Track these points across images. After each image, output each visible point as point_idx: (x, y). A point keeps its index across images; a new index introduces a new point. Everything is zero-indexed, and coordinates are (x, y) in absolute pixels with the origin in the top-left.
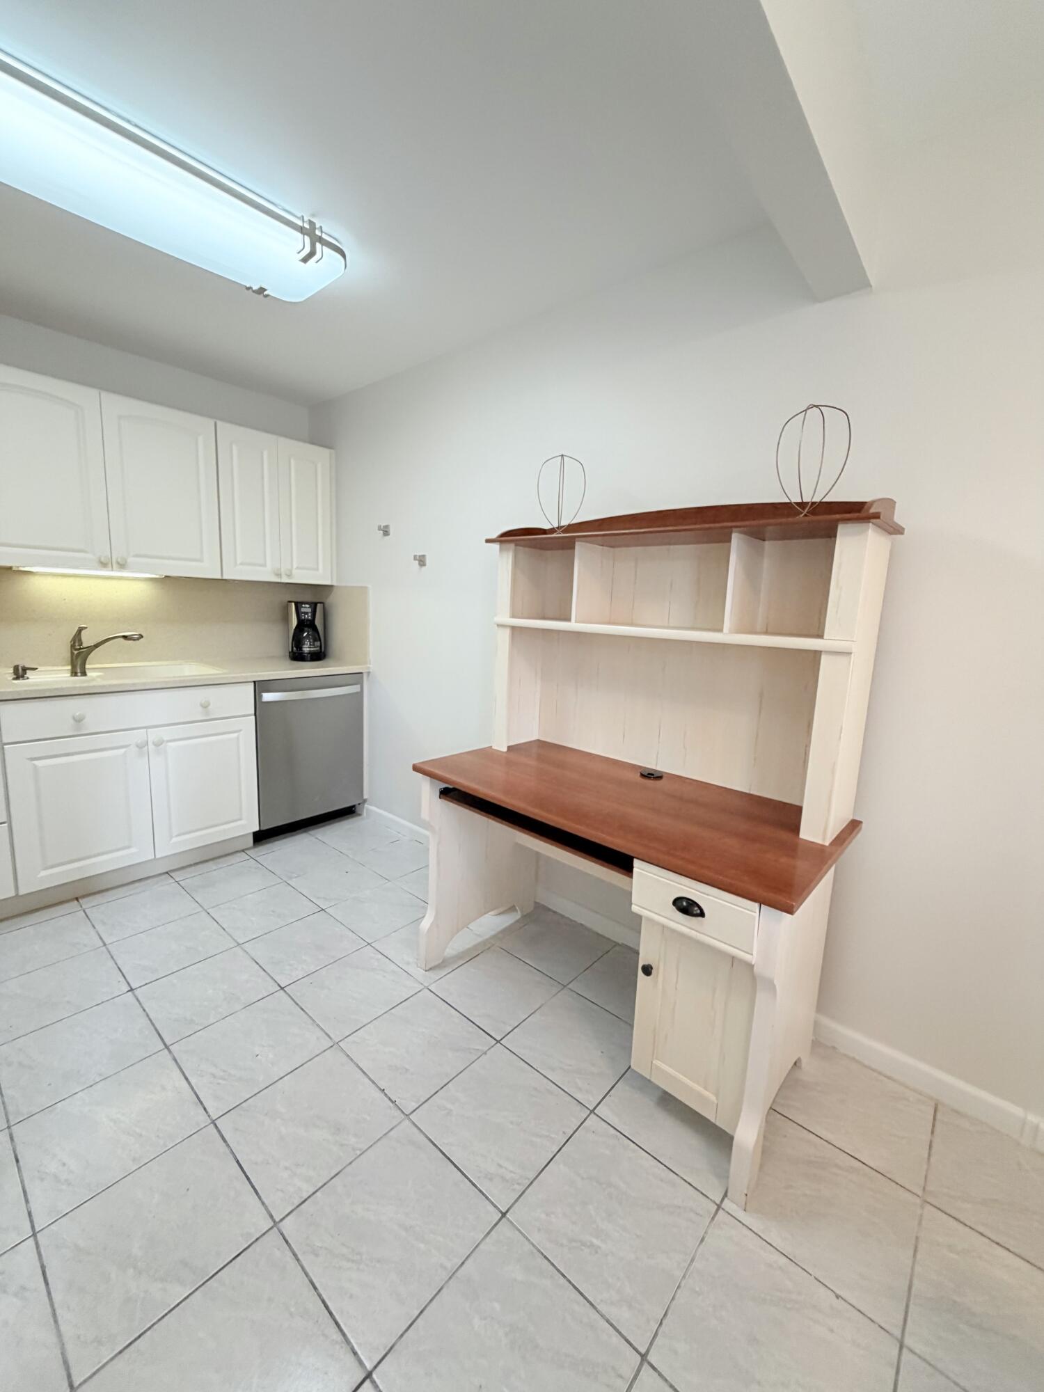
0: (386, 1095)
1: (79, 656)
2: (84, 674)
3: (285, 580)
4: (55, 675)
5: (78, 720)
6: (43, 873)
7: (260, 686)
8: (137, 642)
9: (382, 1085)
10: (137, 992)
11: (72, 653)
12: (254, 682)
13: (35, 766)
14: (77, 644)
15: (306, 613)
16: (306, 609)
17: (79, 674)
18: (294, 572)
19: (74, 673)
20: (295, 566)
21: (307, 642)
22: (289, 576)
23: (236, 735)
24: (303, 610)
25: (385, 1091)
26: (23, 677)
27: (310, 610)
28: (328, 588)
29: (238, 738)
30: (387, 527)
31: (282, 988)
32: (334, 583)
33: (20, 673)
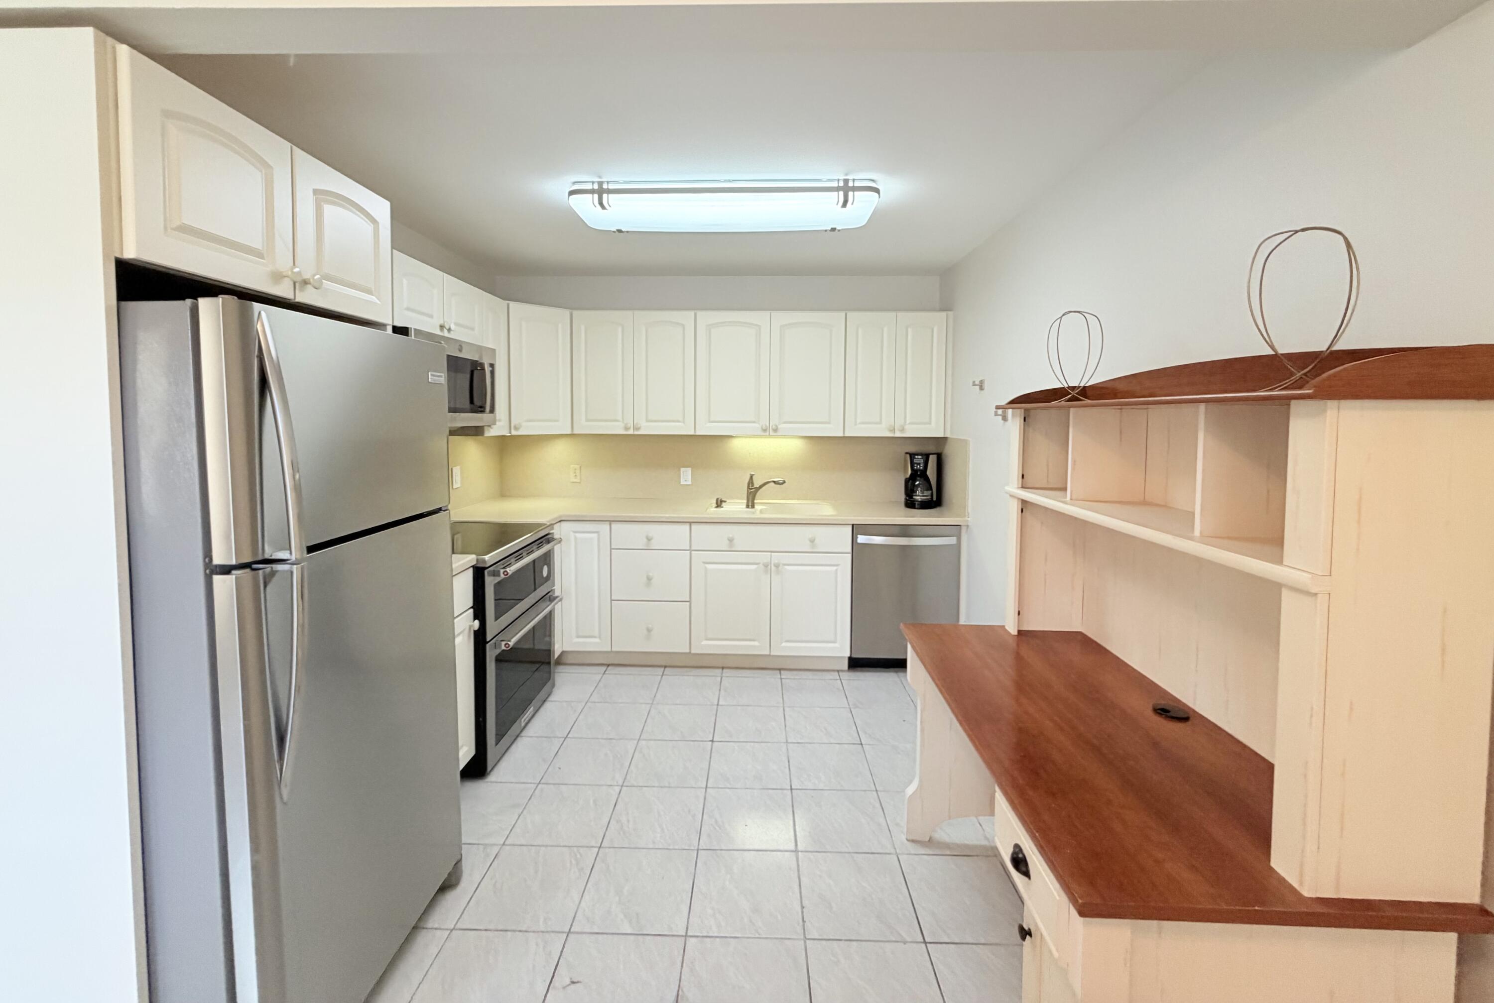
0: (802, 912)
1: (752, 493)
2: (753, 507)
3: (898, 434)
4: (736, 507)
5: (731, 540)
6: (705, 642)
7: (857, 529)
8: (781, 486)
9: (805, 903)
10: (715, 744)
11: (748, 491)
12: (853, 525)
13: (706, 568)
14: (750, 486)
15: (919, 464)
16: (919, 459)
17: (750, 507)
18: (906, 427)
19: (748, 506)
20: (908, 422)
21: (918, 493)
22: (902, 430)
23: (835, 568)
24: (915, 461)
25: (804, 909)
26: (720, 506)
27: (922, 461)
28: (941, 441)
29: (836, 570)
30: (982, 382)
31: (791, 789)
32: (948, 435)
33: (719, 503)
